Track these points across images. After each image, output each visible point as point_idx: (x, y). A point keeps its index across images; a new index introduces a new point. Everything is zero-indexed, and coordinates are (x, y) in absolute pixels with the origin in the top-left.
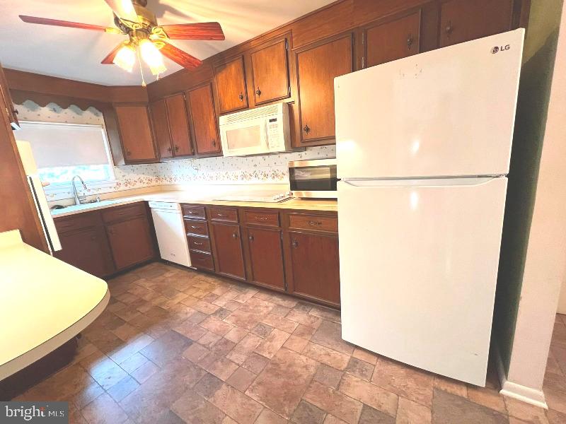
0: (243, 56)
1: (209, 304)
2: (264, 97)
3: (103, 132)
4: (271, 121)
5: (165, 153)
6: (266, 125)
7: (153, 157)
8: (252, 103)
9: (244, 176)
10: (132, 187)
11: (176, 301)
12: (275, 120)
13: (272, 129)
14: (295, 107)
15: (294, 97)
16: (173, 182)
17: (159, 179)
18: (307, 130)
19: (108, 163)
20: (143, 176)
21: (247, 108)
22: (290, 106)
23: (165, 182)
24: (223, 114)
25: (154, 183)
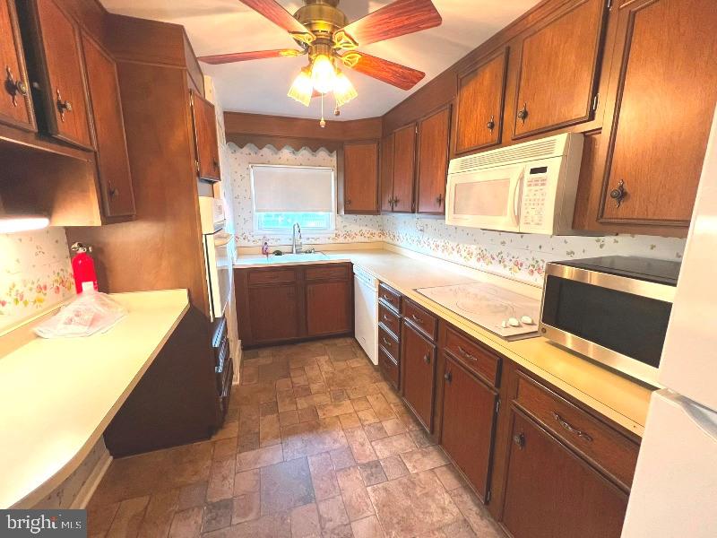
0: (508, 48)
1: (367, 443)
2: (533, 123)
3: (333, 175)
4: (534, 171)
5: (386, 206)
6: (521, 179)
7: (374, 207)
8: (507, 135)
9: (481, 257)
10: (350, 241)
11: (337, 412)
12: (543, 170)
13: (533, 188)
14: (603, 141)
15: (604, 118)
16: (396, 242)
17: (383, 234)
18: (622, 195)
19: (331, 211)
20: (366, 228)
21: (499, 143)
22: (589, 139)
23: (388, 239)
24: (458, 155)
25: (376, 238)
